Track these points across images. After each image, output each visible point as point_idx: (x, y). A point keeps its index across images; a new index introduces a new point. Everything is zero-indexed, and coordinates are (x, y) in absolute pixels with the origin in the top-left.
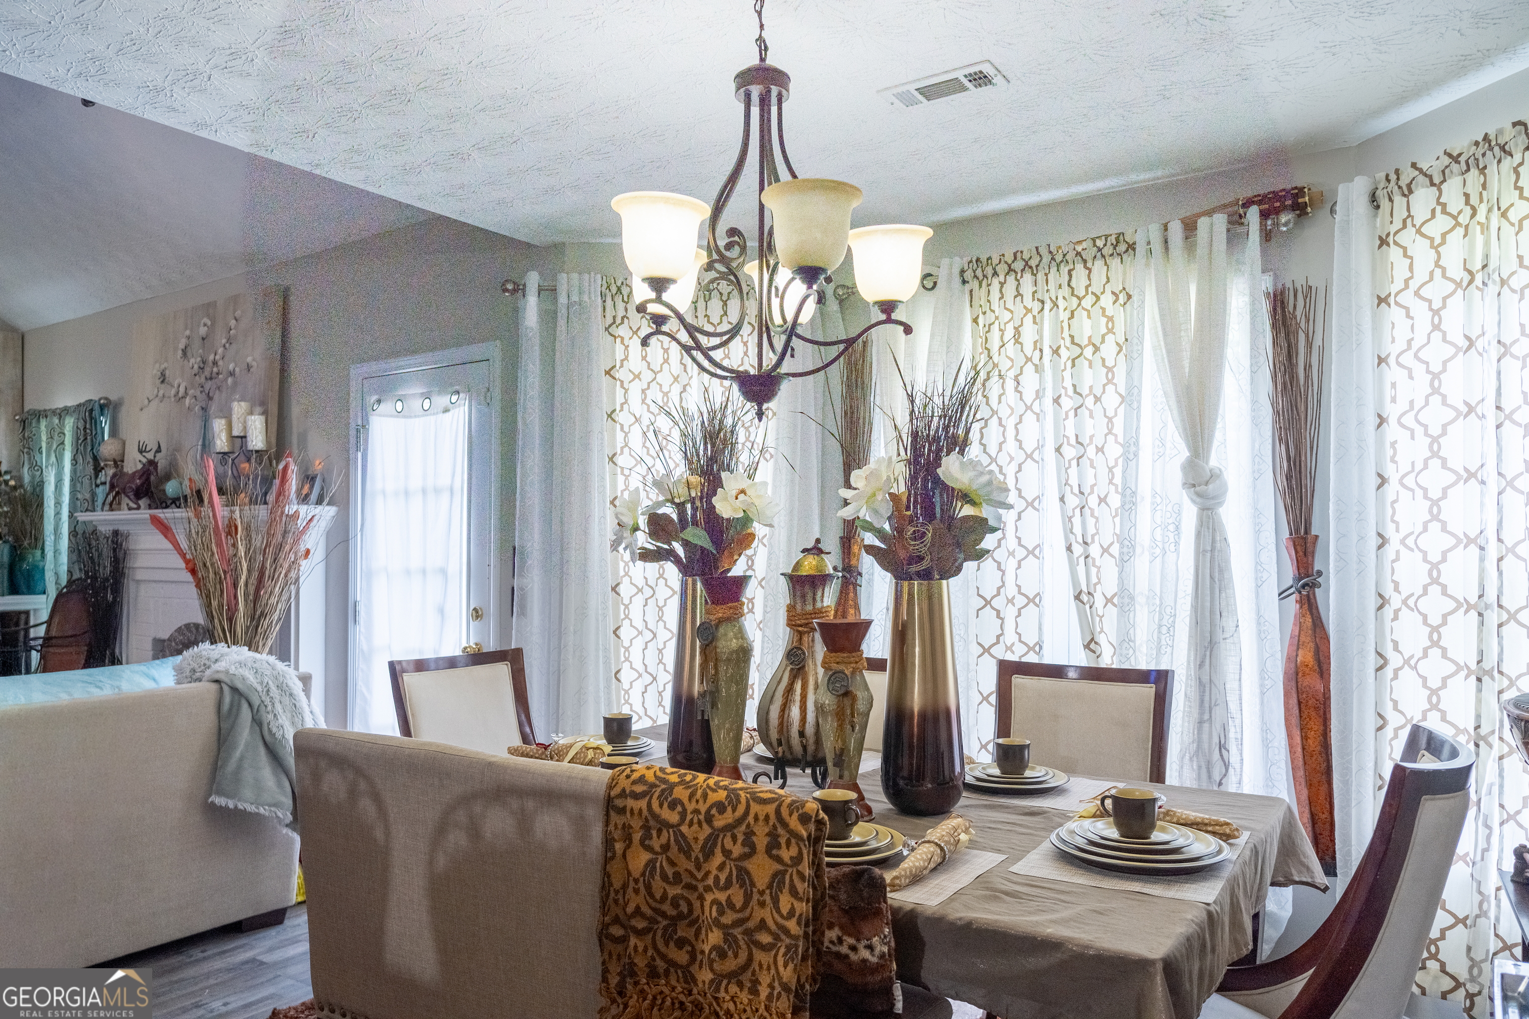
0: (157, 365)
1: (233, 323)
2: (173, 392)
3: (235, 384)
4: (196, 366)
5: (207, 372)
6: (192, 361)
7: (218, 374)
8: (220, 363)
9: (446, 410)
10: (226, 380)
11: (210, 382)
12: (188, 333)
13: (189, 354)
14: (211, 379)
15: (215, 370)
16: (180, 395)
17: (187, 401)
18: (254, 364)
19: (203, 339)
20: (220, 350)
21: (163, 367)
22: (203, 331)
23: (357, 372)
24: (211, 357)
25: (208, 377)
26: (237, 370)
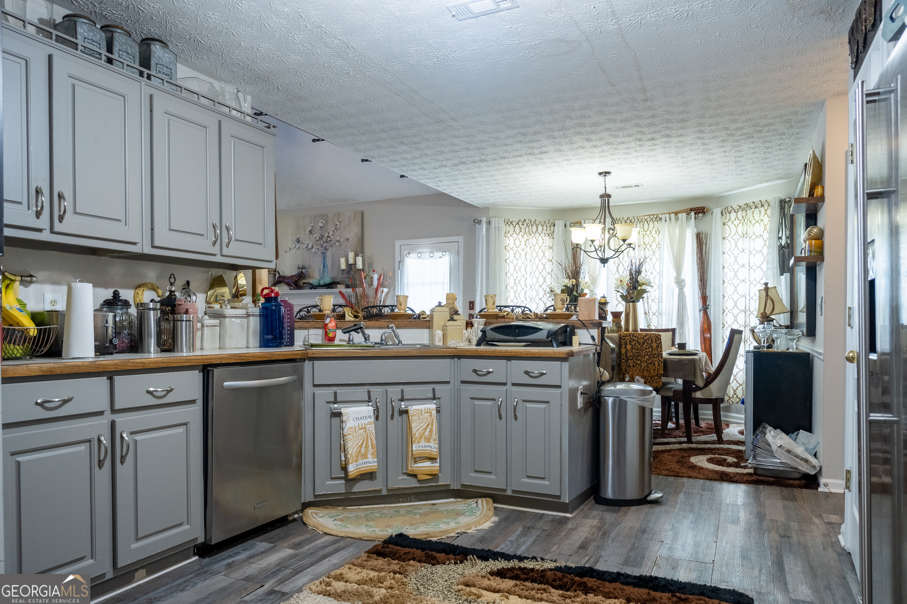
0: (294, 236)
1: (338, 223)
2: (305, 246)
3: (340, 245)
4: (318, 238)
5: (324, 240)
6: (315, 235)
7: (330, 241)
8: (332, 237)
9: (441, 257)
10: (335, 243)
11: (326, 244)
12: (312, 225)
13: (313, 232)
14: (327, 242)
15: (329, 239)
16: (309, 247)
17: (313, 250)
18: (351, 238)
19: (321, 228)
20: (331, 233)
21: (298, 237)
22: (321, 225)
23: (398, 243)
24: (327, 234)
25: (325, 241)
26: (341, 240)
